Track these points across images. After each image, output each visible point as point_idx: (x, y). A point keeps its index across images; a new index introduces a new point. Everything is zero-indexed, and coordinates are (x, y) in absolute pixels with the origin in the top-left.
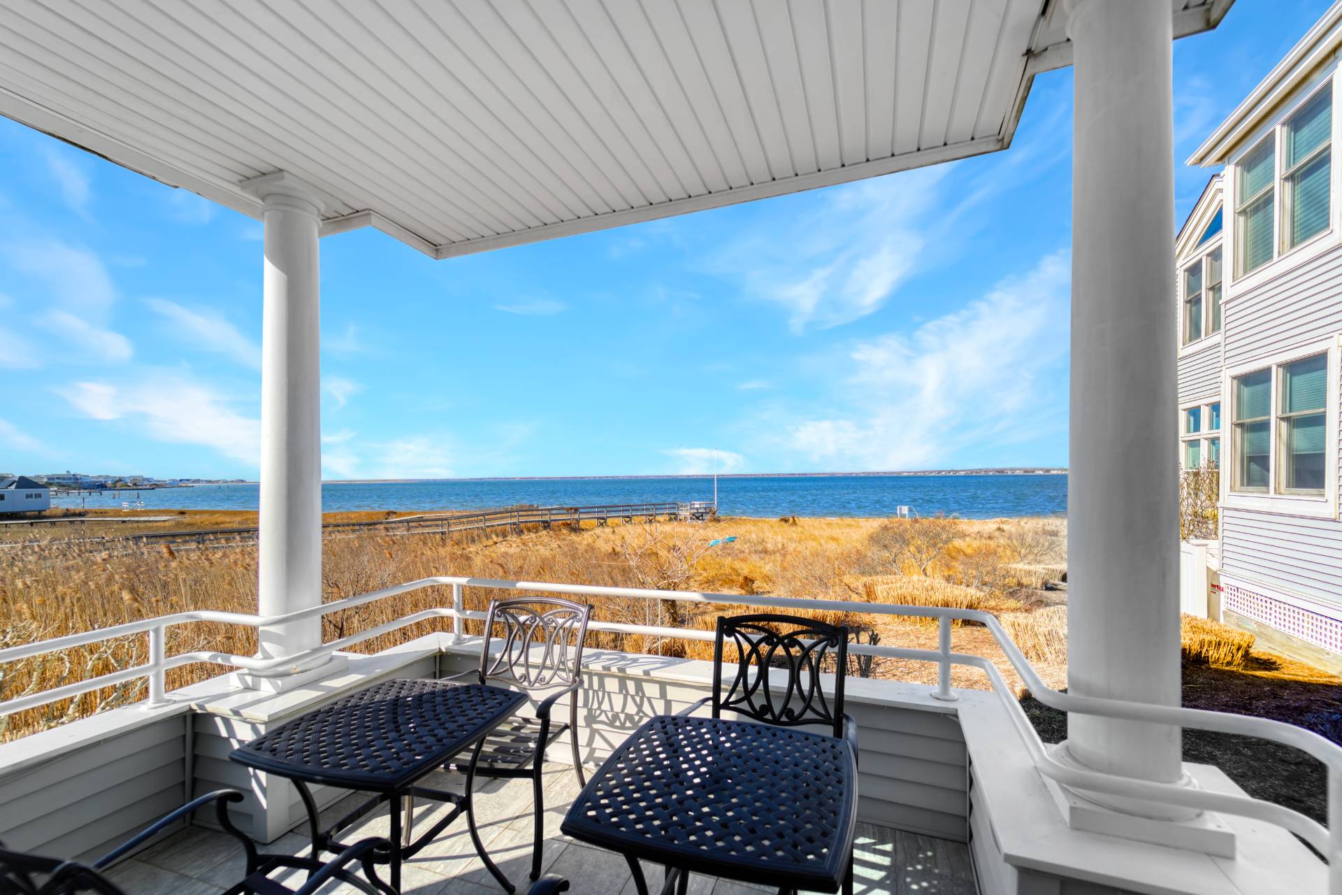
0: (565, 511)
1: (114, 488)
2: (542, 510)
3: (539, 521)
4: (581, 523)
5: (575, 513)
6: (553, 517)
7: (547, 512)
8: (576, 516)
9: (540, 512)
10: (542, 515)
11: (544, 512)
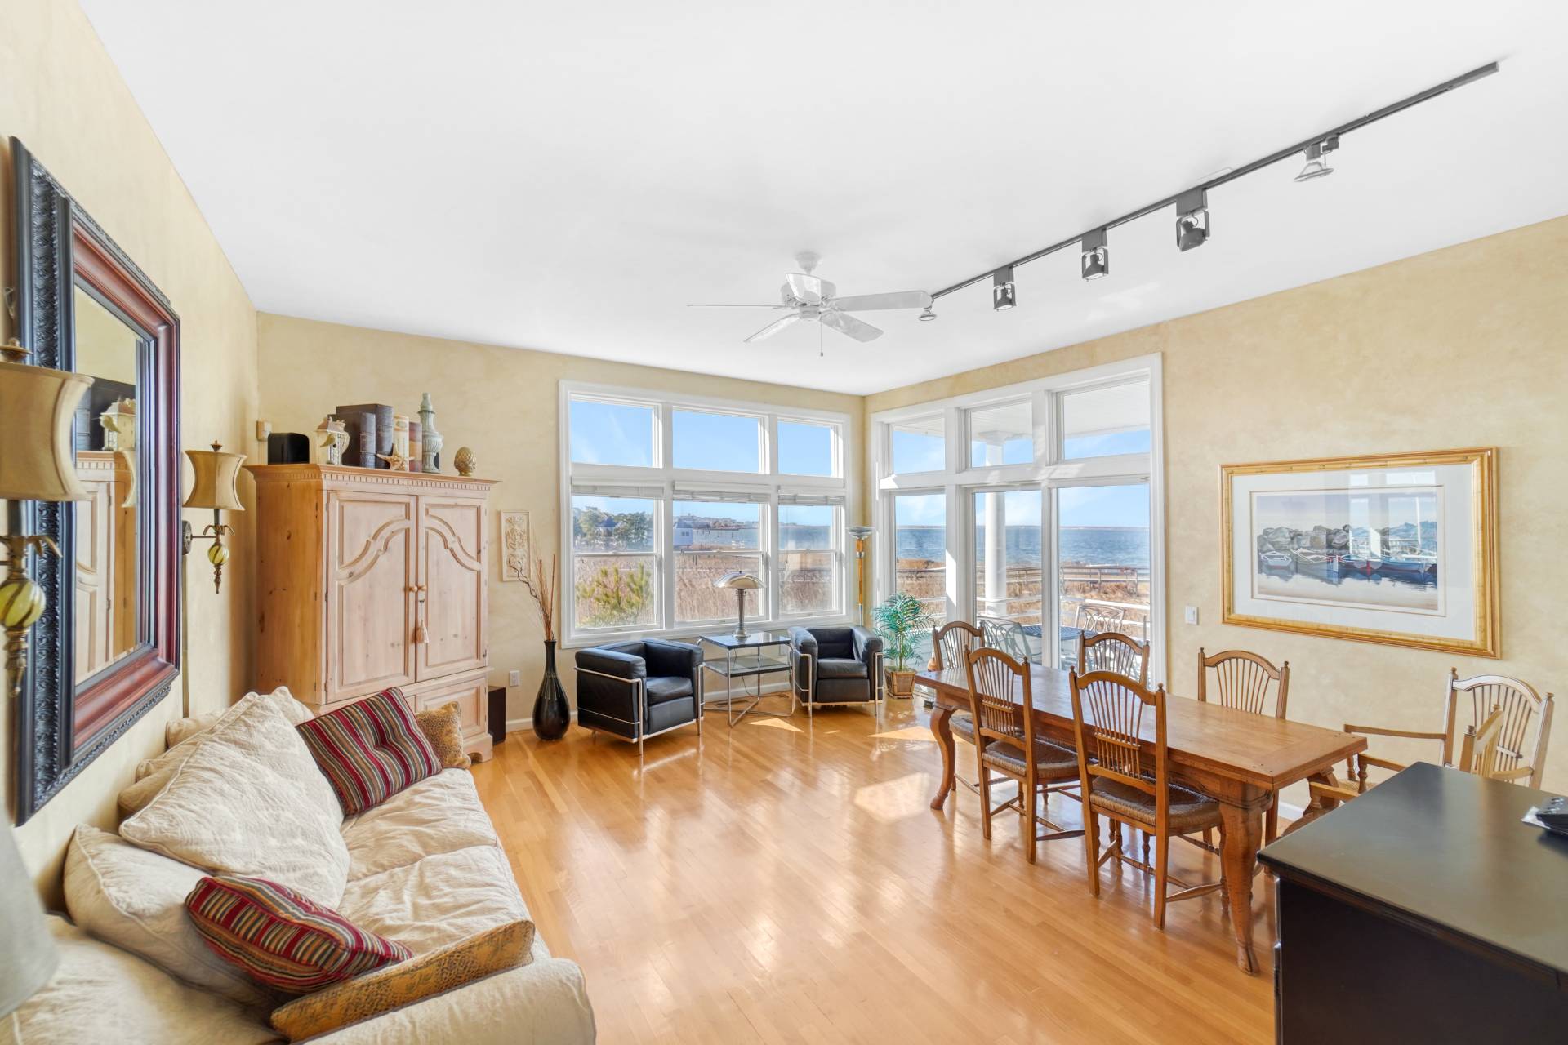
0: (1119, 571)
1: (714, 528)
2: (1091, 568)
3: (1087, 581)
4: (1139, 587)
5: (1132, 574)
6: (1104, 578)
7: (1097, 571)
8: (1134, 578)
9: (1089, 571)
10: (1090, 574)
11: (1093, 571)
